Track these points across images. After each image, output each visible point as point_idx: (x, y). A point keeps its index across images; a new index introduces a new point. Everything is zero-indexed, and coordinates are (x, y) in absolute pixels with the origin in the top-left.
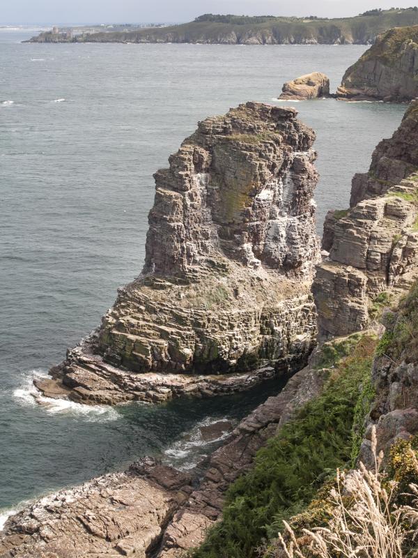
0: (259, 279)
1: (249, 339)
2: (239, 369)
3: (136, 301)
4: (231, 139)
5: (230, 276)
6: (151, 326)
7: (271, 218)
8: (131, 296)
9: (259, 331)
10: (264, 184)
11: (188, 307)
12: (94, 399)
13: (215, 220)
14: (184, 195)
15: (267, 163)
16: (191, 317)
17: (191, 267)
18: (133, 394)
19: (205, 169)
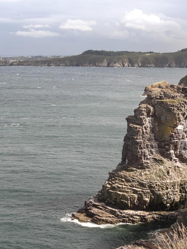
0: (178, 167)
1: (176, 194)
2: (171, 209)
3: (120, 177)
4: (164, 102)
5: (165, 165)
6: (128, 188)
7: (183, 139)
8: (117, 175)
9: (179, 191)
10: (180, 122)
11: (146, 179)
12: (104, 221)
13: (156, 140)
14: (143, 127)
15: (181, 112)
16: (148, 184)
17: (146, 161)
18: (122, 219)
19: (151, 115)
